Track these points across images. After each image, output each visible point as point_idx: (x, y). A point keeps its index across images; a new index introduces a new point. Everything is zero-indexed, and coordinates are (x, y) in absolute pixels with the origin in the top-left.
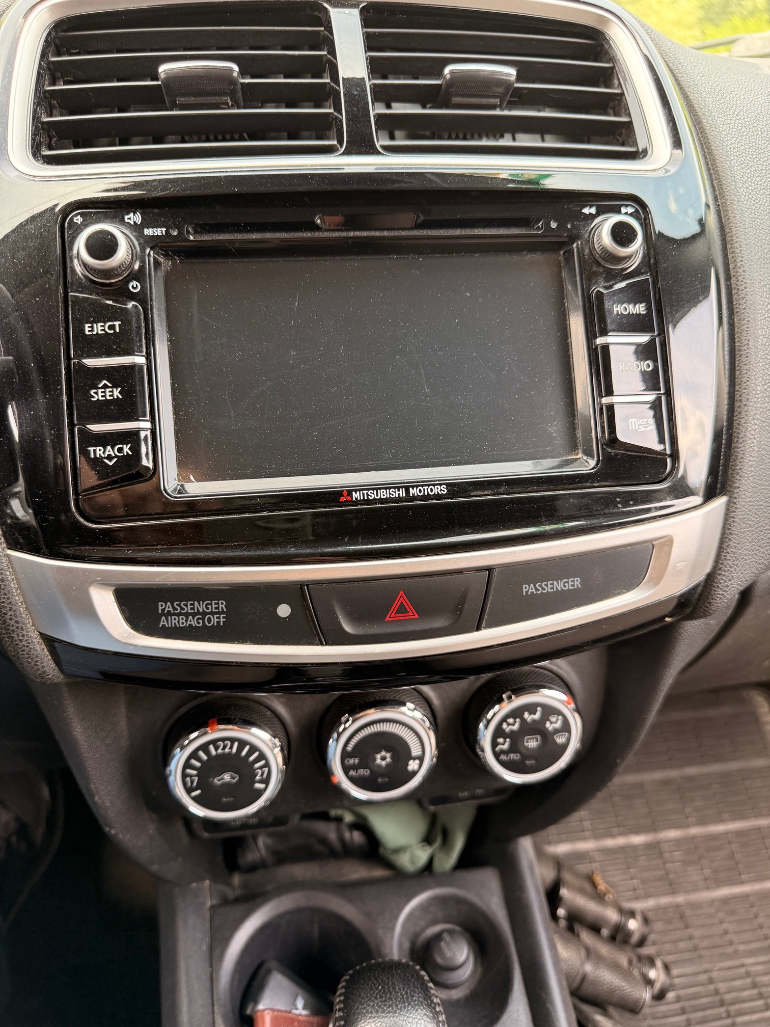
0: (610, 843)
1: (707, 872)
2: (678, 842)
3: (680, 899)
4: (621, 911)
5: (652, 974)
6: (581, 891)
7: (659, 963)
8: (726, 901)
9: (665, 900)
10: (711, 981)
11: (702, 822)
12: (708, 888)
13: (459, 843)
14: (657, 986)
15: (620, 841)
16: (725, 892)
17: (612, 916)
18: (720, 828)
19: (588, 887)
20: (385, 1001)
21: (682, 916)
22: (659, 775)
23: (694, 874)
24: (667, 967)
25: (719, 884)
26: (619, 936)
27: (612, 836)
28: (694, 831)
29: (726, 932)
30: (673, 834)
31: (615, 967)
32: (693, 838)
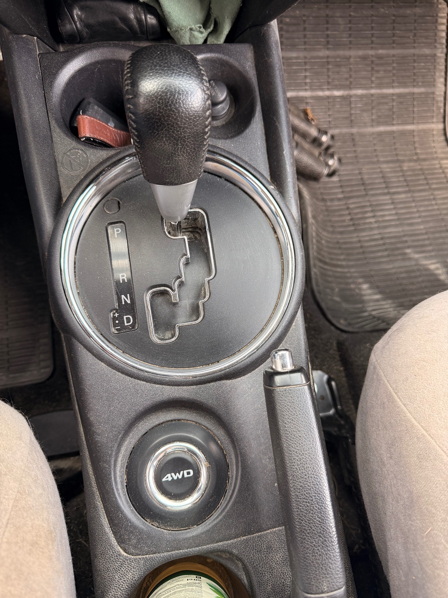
0: (320, 93)
1: (374, 117)
2: (362, 96)
3: (354, 130)
4: (320, 131)
5: (331, 162)
6: (298, 116)
7: (336, 157)
8: (380, 134)
9: (345, 130)
10: (360, 173)
11: (380, 86)
12: (372, 126)
13: (226, 29)
14: (332, 168)
15: (327, 93)
16: (382, 129)
17: (314, 132)
18: (391, 91)
19: (302, 115)
20: (162, 60)
21: (353, 140)
22: (361, 53)
23: (366, 117)
24: (340, 160)
25: (379, 124)
26: (316, 142)
27: (322, 90)
28: (373, 91)
29: (375, 150)
30: (360, 92)
31: (311, 155)
32: (372, 95)
